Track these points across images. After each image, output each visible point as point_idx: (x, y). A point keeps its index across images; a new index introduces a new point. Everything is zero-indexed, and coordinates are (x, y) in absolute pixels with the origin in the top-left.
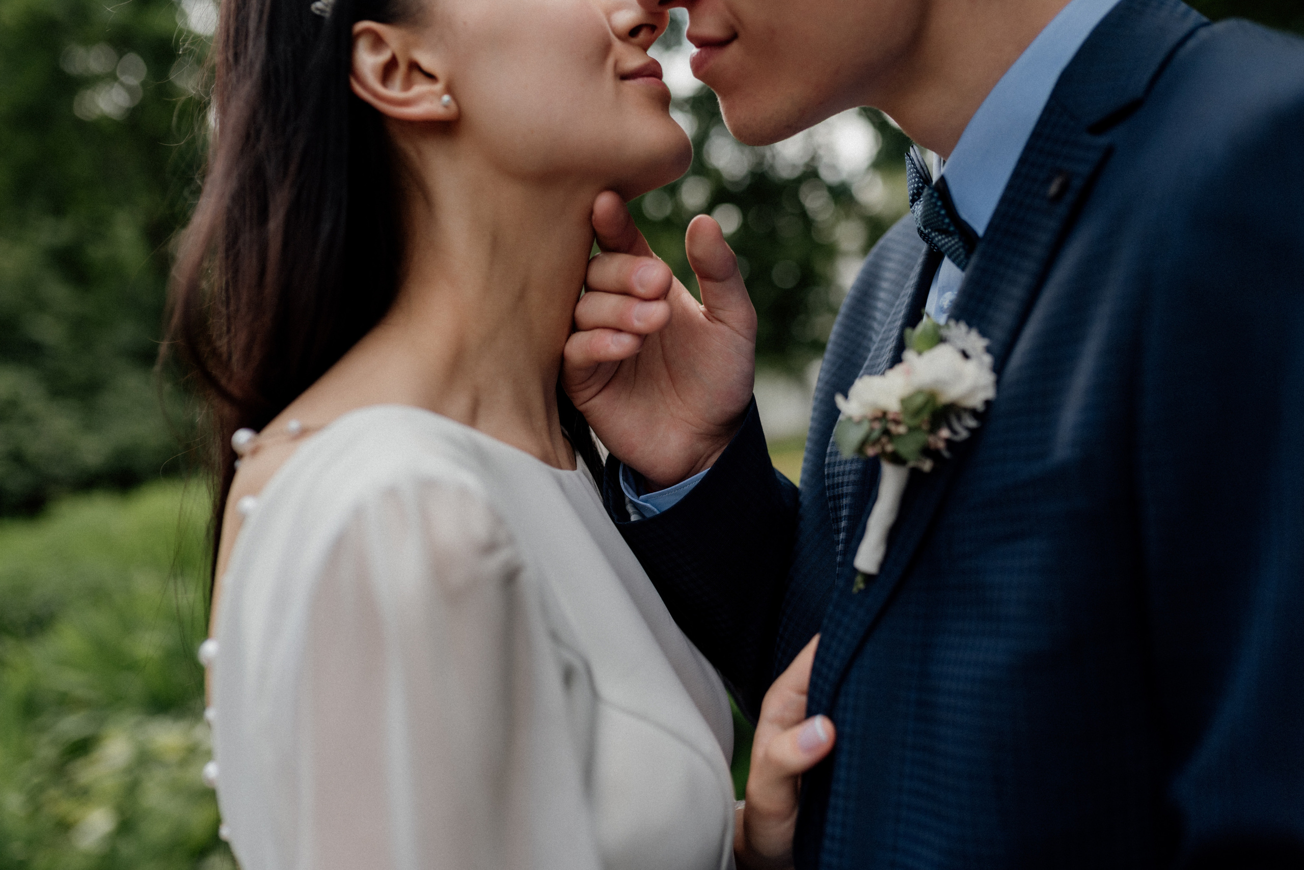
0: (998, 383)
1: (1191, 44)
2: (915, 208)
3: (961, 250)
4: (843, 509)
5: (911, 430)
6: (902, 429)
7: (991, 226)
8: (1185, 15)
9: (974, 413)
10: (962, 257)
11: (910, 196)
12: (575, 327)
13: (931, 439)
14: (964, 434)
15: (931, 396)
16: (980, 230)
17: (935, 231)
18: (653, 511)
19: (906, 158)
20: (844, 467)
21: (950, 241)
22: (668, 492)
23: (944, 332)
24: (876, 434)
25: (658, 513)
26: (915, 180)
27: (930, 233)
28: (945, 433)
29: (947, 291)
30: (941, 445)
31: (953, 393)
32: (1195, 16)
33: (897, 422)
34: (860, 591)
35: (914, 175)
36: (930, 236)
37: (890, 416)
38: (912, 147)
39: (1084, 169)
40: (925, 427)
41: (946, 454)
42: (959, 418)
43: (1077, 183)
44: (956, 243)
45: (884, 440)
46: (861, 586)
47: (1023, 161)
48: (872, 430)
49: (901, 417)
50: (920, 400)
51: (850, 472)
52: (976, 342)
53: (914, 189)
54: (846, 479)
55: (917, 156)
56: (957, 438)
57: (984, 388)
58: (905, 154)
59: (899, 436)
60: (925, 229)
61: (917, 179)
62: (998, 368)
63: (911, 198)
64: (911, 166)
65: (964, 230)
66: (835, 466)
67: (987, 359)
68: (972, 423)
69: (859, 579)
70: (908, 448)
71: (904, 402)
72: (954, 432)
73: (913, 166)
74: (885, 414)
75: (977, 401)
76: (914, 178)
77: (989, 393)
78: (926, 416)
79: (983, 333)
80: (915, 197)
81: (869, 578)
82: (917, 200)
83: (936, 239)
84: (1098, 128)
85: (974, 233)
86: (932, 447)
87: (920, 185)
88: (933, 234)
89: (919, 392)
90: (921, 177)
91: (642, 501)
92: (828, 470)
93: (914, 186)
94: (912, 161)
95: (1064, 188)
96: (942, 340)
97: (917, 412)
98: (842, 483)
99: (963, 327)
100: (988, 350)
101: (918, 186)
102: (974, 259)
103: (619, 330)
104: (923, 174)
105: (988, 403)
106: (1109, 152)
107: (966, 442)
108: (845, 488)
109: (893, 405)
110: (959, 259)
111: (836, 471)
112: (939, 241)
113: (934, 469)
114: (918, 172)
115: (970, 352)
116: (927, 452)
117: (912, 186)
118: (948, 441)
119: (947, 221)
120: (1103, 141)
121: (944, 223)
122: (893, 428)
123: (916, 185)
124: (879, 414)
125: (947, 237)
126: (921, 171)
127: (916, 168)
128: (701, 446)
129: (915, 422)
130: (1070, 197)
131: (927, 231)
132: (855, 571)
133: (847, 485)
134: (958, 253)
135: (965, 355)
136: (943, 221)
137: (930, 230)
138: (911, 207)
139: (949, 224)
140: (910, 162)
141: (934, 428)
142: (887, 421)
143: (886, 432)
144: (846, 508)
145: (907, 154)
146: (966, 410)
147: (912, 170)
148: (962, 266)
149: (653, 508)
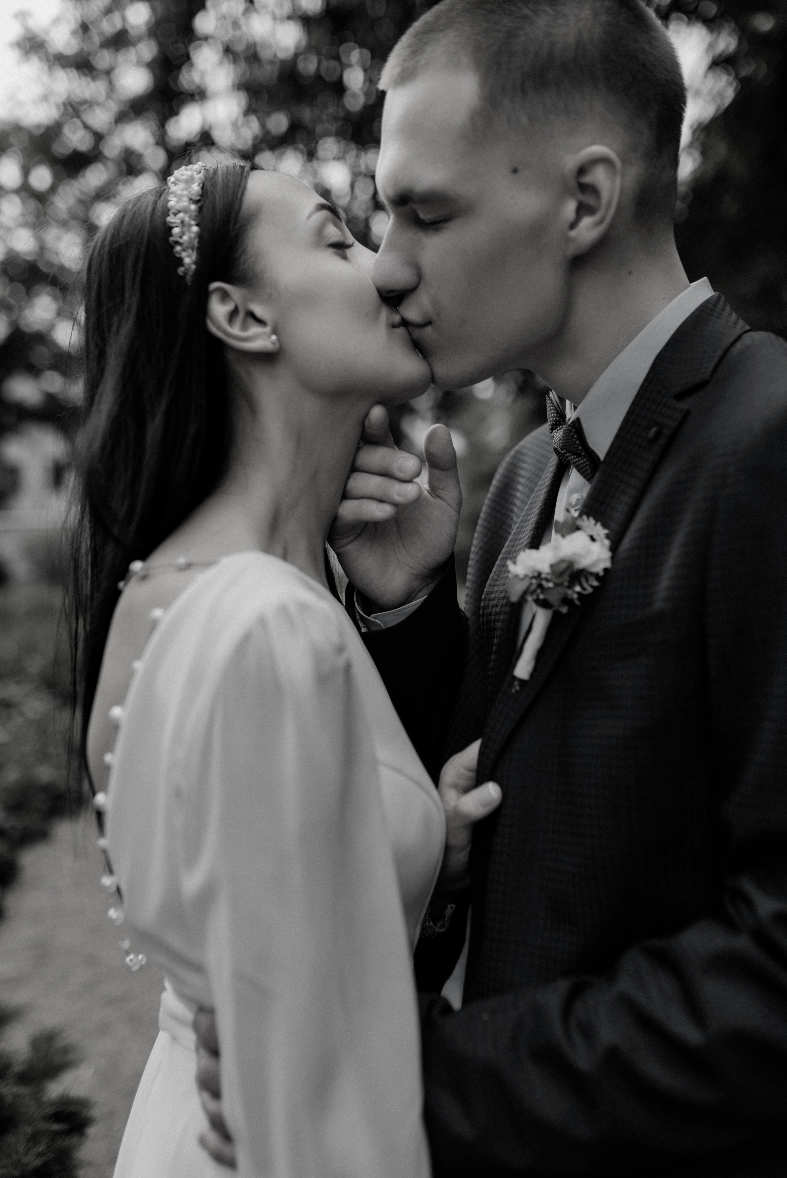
0: (613, 559)
1: (739, 345)
2: (554, 435)
3: (588, 467)
4: (494, 639)
5: (556, 585)
6: (551, 585)
7: (609, 454)
8: (735, 323)
9: (597, 576)
10: (589, 471)
11: (550, 425)
12: (345, 496)
13: (569, 592)
14: (590, 590)
15: (570, 564)
16: (602, 455)
17: (569, 452)
18: (380, 626)
19: (547, 398)
20: (496, 609)
21: (580, 460)
22: (392, 613)
23: (579, 523)
24: (533, 587)
25: (384, 628)
26: (554, 415)
27: (565, 453)
28: (578, 589)
29: (575, 493)
30: (575, 596)
31: (584, 563)
32: (742, 325)
33: (547, 580)
34: (516, 691)
35: (553, 411)
36: (566, 455)
37: (543, 576)
38: (551, 391)
39: (672, 424)
40: (566, 584)
41: (577, 603)
42: (587, 580)
43: (666, 432)
44: (585, 462)
45: (539, 591)
46: (518, 688)
47: (631, 412)
48: (531, 584)
49: (549, 577)
50: (564, 566)
51: (500, 613)
52: (600, 531)
53: (553, 421)
54: (497, 617)
55: (554, 398)
56: (585, 593)
57: (605, 560)
58: (547, 396)
59: (549, 589)
60: (562, 450)
61: (555, 415)
62: (613, 549)
63: (551, 427)
64: (551, 405)
65: (591, 455)
66: (488, 608)
67: (607, 542)
68: (595, 583)
69: (516, 683)
70: (554, 598)
71: (552, 566)
72: (583, 588)
73: (552, 405)
74: (540, 574)
75: (599, 569)
76: (553, 413)
77: (608, 564)
78: (566, 577)
79: (605, 526)
80: (554, 426)
81: (522, 682)
82: (555, 429)
83: (570, 458)
84: (680, 396)
85: (597, 457)
86: (569, 597)
87: (558, 418)
88: (568, 454)
89: (562, 561)
90: (558, 413)
91: (372, 618)
92: (482, 611)
93: (553, 419)
94: (551, 401)
95: (658, 434)
96: (578, 528)
97: (561, 574)
98: (494, 620)
99: (592, 521)
100: (608, 537)
101: (556, 419)
102: (597, 476)
103: (381, 501)
104: (559, 411)
105: (606, 570)
106: (687, 414)
107: (590, 595)
108: (496, 624)
109: (545, 569)
110: (586, 473)
111: (489, 611)
112: (572, 459)
113: (569, 612)
114: (556, 409)
115: (596, 537)
116: (566, 600)
117: (552, 419)
118: (579, 593)
119: (580, 448)
120: (683, 405)
121: (578, 450)
122: (544, 583)
123: (554, 419)
124: (536, 574)
125: (577, 457)
126: (558, 408)
127: (554, 407)
128: (415, 584)
129: (558, 581)
130: (662, 441)
131: (563, 452)
132: (515, 678)
133: (498, 622)
134: (586, 468)
135: (593, 539)
136: (577, 448)
137: (565, 451)
138: (551, 433)
139: (581, 451)
140: (550, 401)
141: (571, 586)
142: (542, 579)
143: (540, 586)
144: (497, 638)
145: (548, 396)
146: (591, 574)
147: (551, 408)
148: (588, 477)
149: (381, 623)
